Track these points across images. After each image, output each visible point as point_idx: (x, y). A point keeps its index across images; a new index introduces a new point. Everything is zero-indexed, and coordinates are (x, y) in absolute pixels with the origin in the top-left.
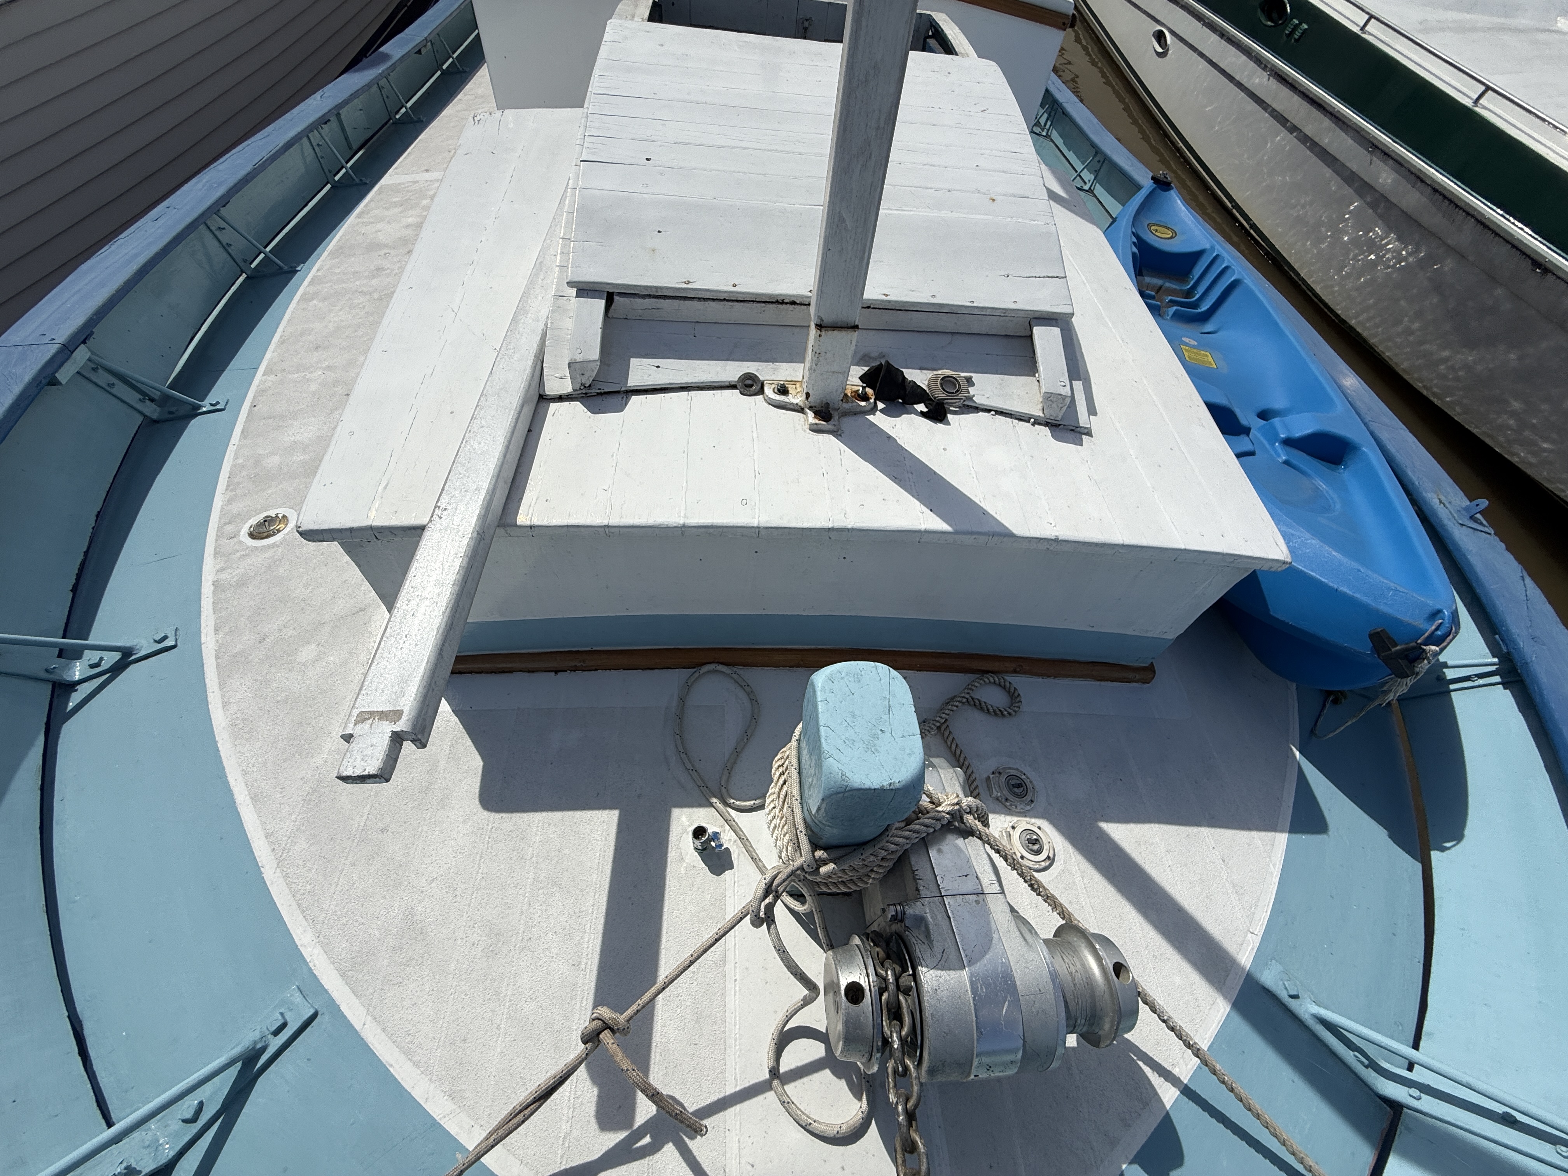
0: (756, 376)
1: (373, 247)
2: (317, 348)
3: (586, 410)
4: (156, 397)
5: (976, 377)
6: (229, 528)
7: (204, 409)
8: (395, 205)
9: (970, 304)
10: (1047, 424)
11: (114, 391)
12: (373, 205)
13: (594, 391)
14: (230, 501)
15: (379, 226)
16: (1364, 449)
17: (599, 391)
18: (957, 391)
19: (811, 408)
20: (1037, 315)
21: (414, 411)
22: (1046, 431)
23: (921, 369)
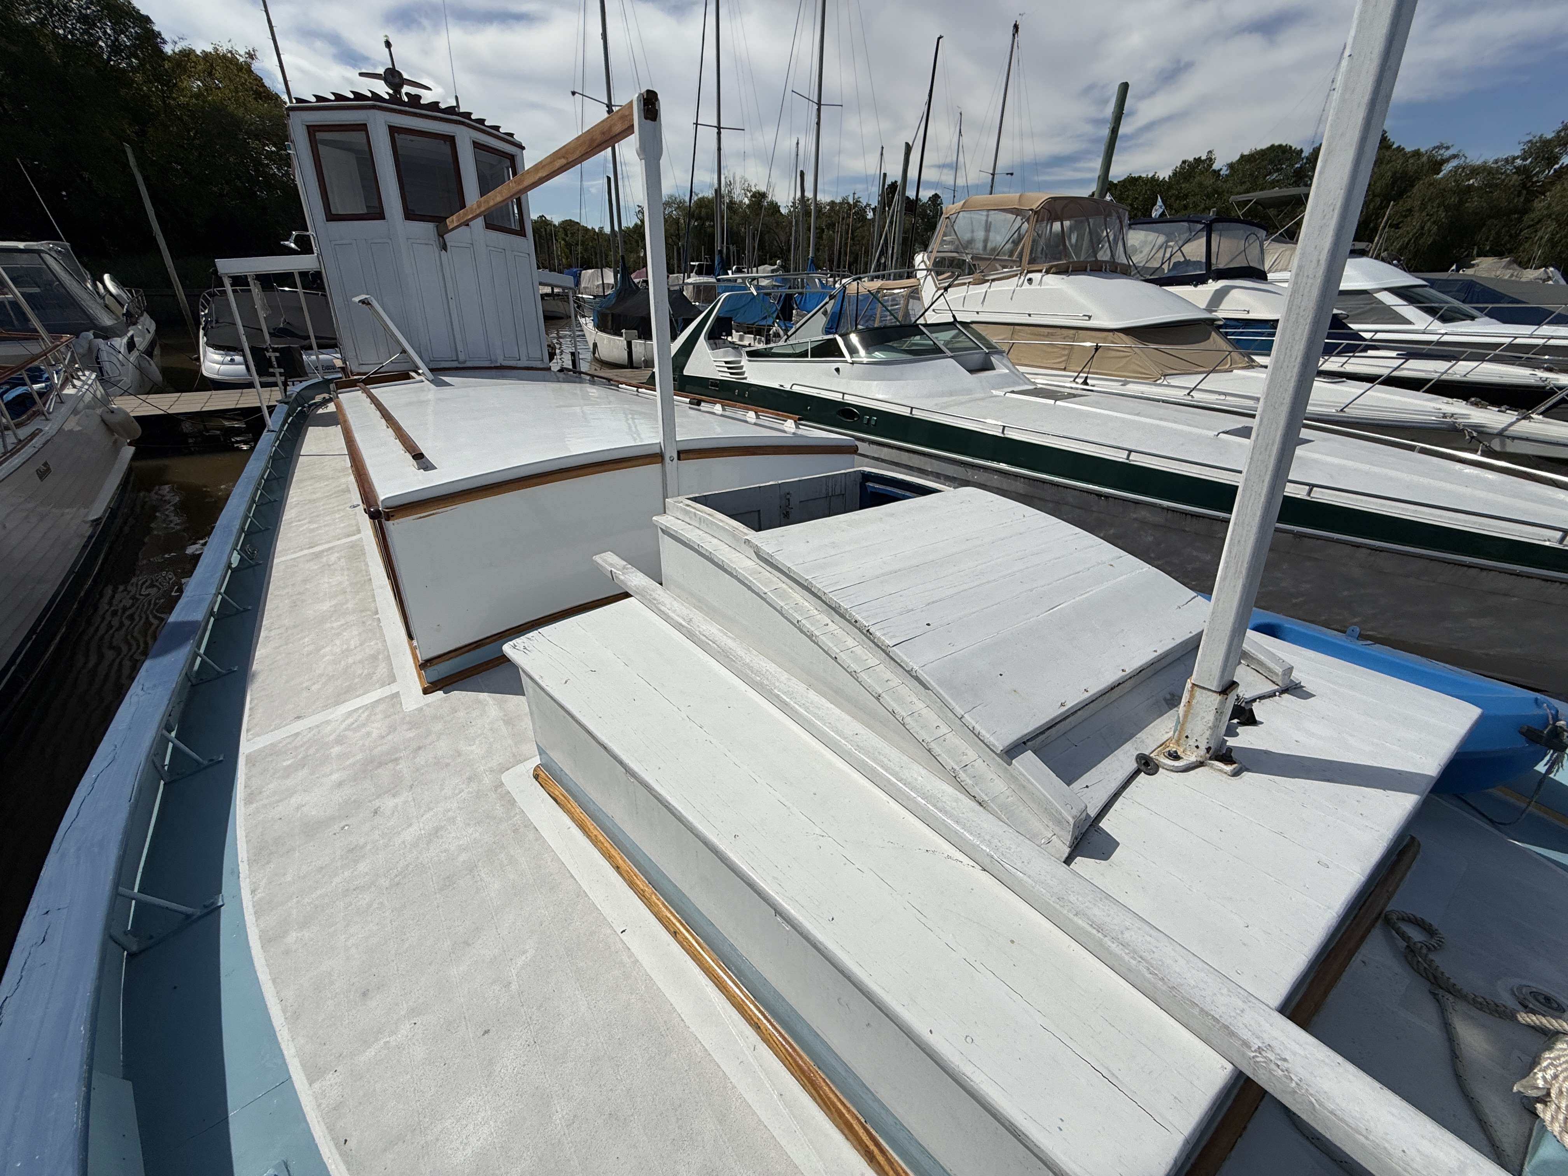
0: (1145, 755)
1: (313, 828)
2: (364, 995)
8: (294, 768)
10: (1283, 692)
12: (256, 781)
13: (1076, 839)
17: (1079, 836)
19: (1211, 759)
21: (979, 966)
22: (1286, 696)
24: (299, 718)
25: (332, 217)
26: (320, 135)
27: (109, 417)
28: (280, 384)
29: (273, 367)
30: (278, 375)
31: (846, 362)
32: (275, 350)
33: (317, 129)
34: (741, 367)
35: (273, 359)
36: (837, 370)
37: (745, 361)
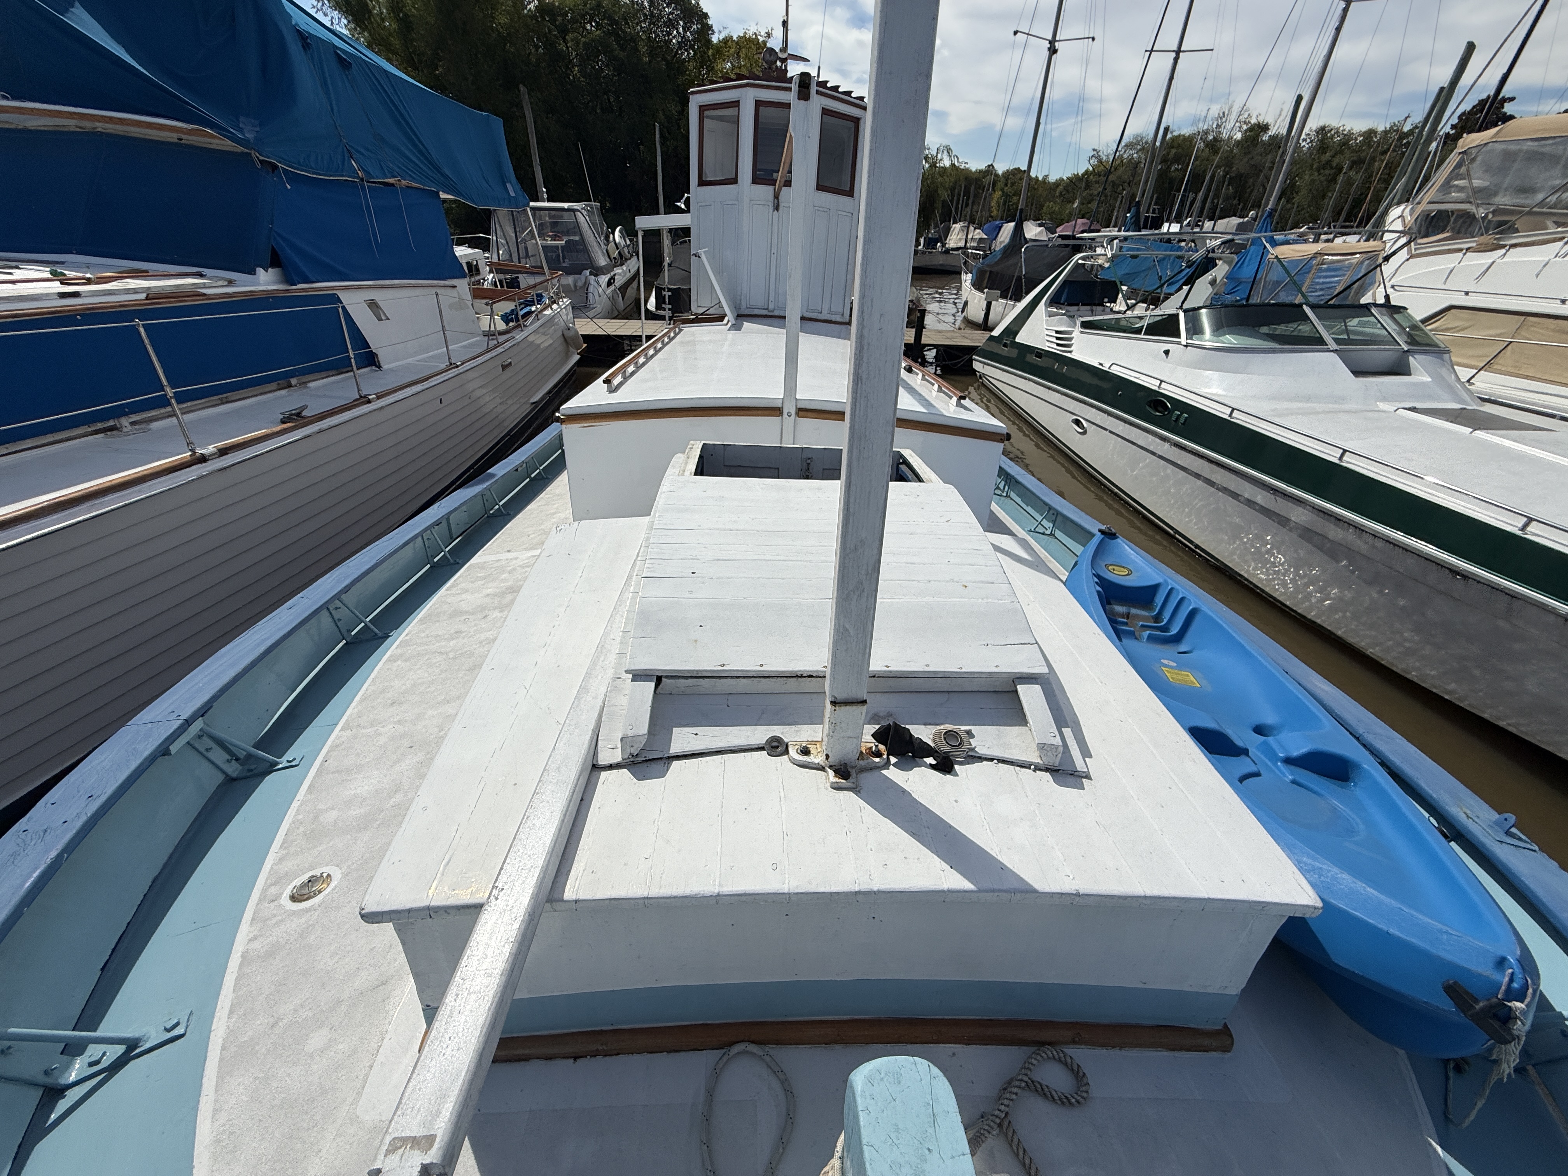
0: (781, 739)
1: (456, 613)
2: (392, 704)
3: (632, 777)
4: (242, 757)
5: (975, 729)
6: (273, 890)
7: (280, 766)
8: (479, 579)
9: (959, 670)
10: (1047, 770)
11: (210, 755)
12: (461, 579)
13: (640, 759)
14: (281, 860)
15: (464, 596)
16: (1365, 766)
17: (644, 759)
18: (960, 744)
19: (831, 767)
20: (1018, 676)
21: (482, 783)
22: (1047, 776)
23: (925, 724)
24: (509, 551)
25: (702, 183)
26: (707, 113)
27: (567, 333)
28: (667, 318)
29: (665, 303)
30: (667, 310)
31: (1179, 343)
32: (669, 290)
33: (705, 108)
34: (1070, 339)
35: (667, 297)
36: (1167, 352)
37: (1077, 332)
